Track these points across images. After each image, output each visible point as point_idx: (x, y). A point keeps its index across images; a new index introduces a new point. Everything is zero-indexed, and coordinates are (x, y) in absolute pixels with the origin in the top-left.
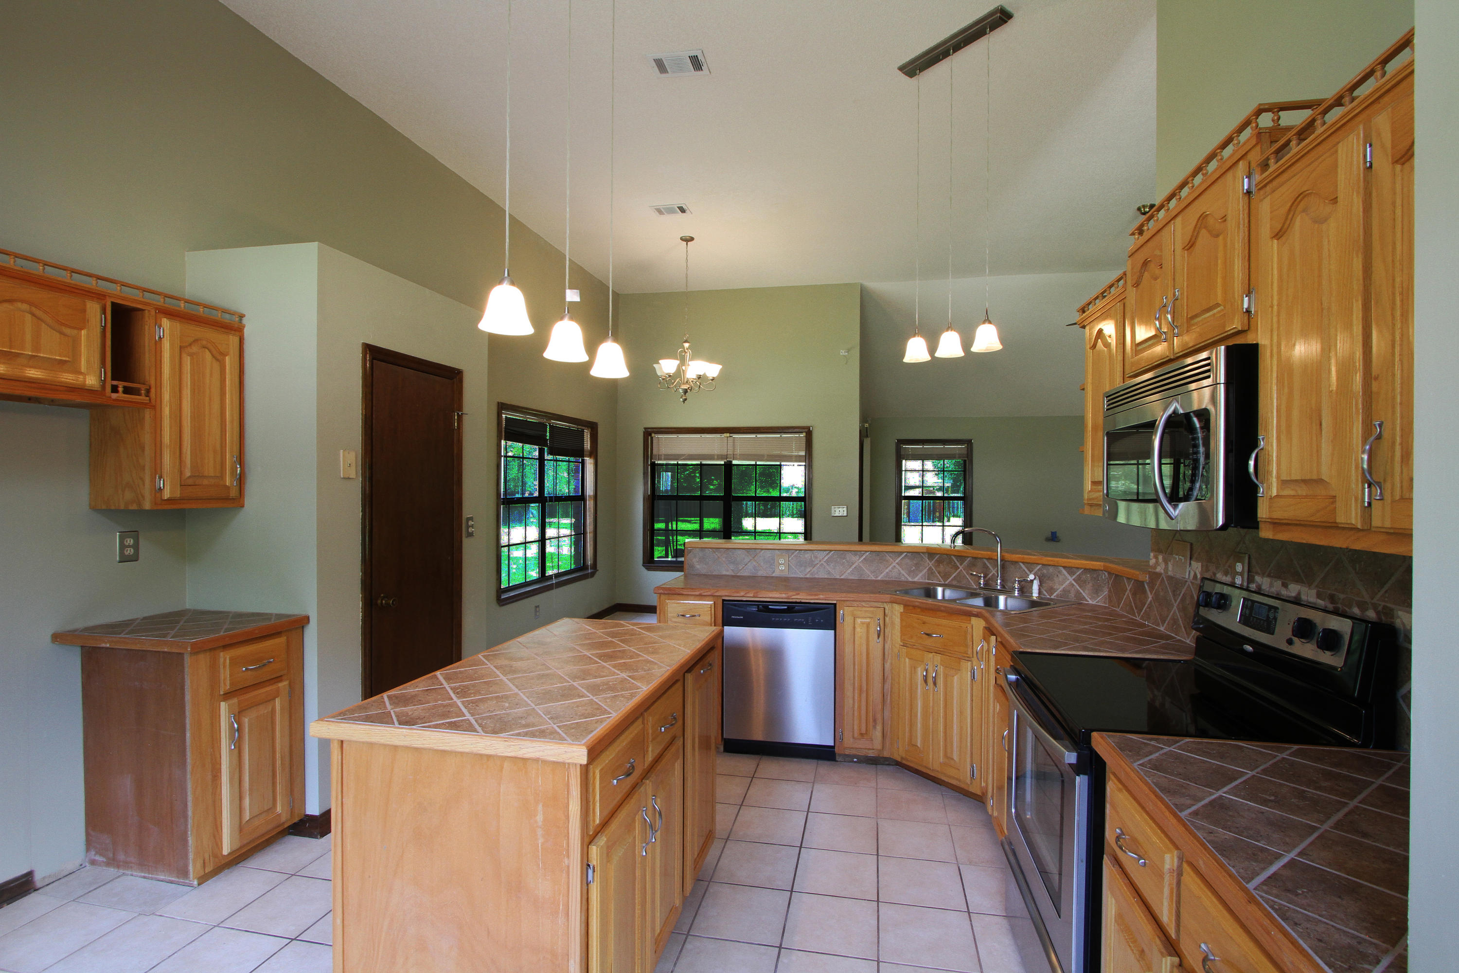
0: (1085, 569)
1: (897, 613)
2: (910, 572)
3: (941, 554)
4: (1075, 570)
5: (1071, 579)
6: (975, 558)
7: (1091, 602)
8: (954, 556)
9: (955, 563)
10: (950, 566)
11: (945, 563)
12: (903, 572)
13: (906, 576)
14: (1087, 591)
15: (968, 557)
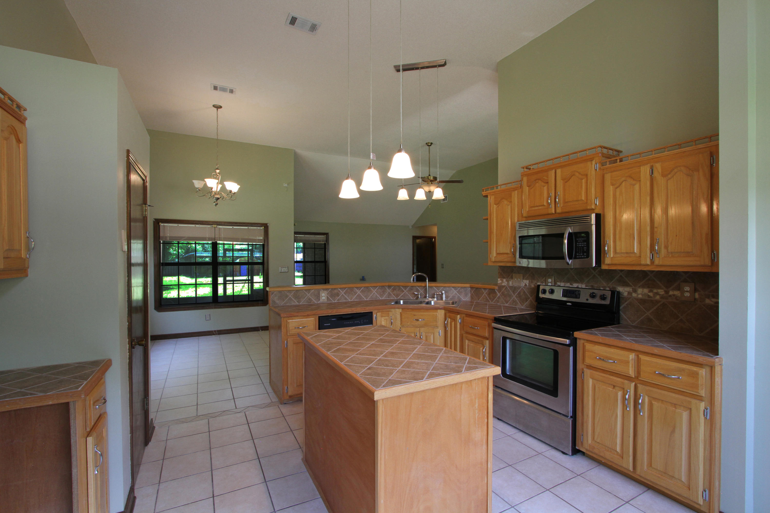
0: (461, 287)
1: (398, 313)
2: (381, 296)
3: (395, 286)
4: (457, 288)
5: (455, 292)
6: (412, 286)
7: (464, 300)
8: (402, 286)
9: (402, 289)
10: (400, 291)
11: (397, 290)
12: (378, 296)
13: (379, 297)
14: (462, 296)
15: (409, 286)
